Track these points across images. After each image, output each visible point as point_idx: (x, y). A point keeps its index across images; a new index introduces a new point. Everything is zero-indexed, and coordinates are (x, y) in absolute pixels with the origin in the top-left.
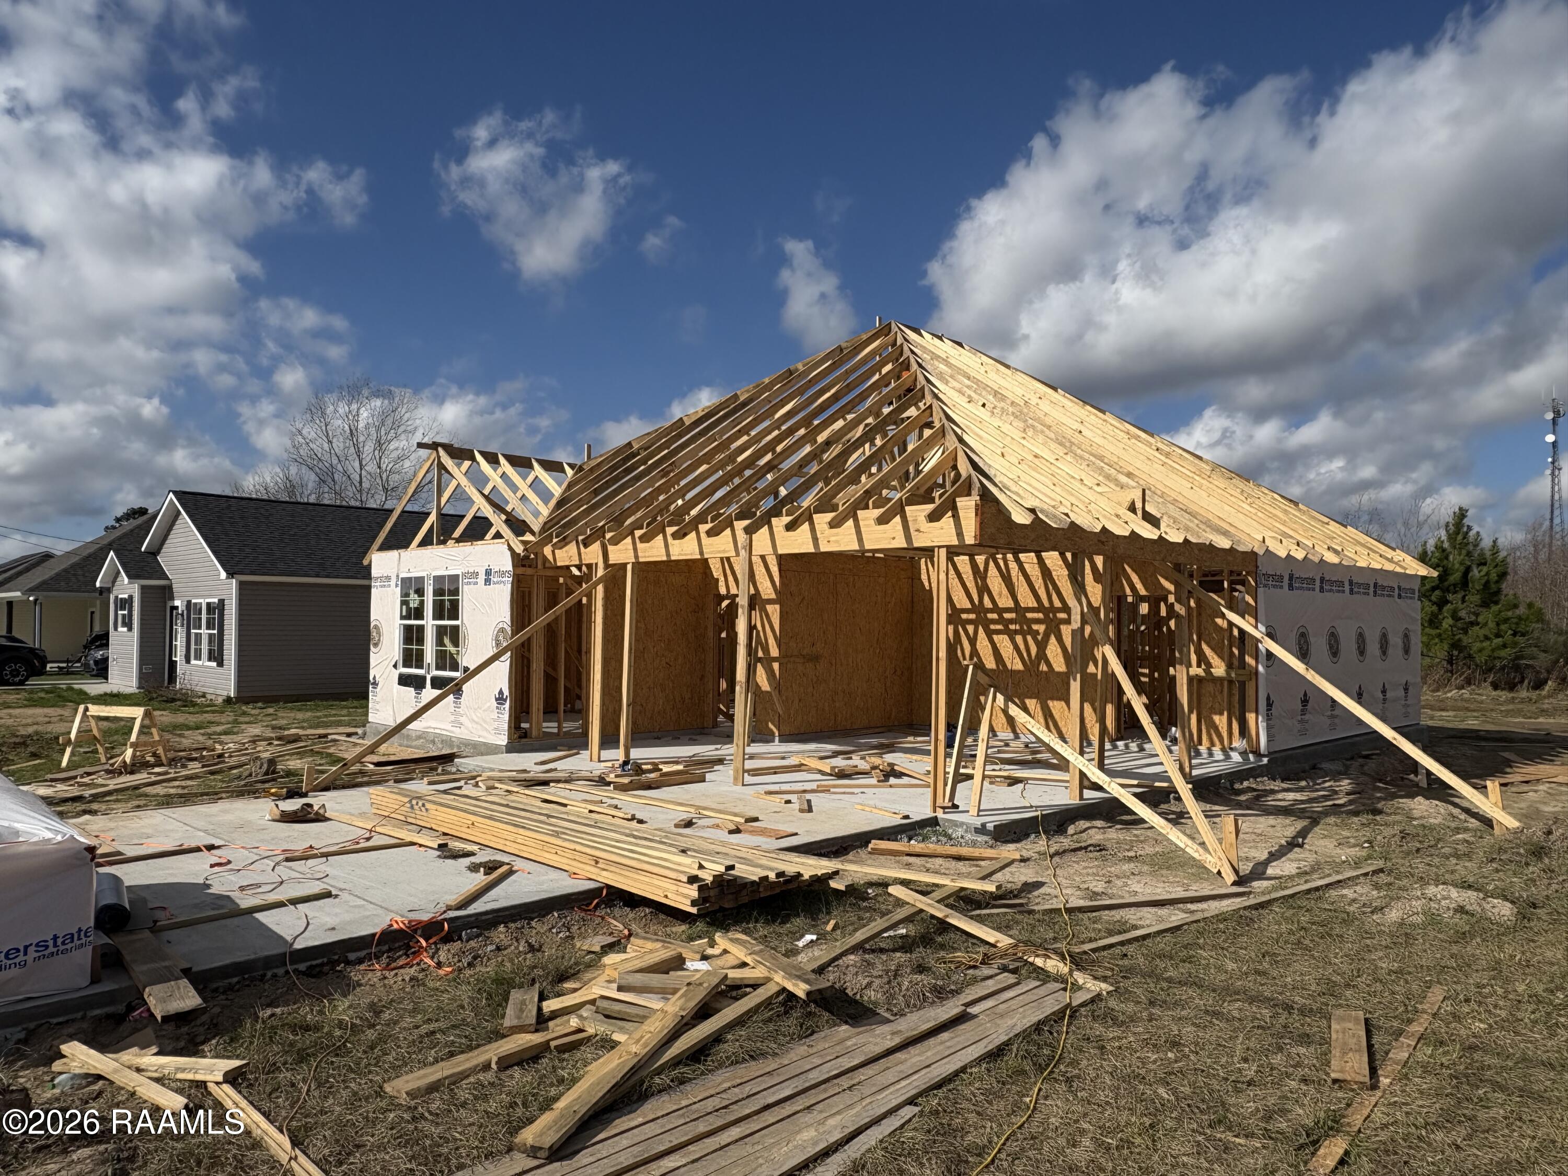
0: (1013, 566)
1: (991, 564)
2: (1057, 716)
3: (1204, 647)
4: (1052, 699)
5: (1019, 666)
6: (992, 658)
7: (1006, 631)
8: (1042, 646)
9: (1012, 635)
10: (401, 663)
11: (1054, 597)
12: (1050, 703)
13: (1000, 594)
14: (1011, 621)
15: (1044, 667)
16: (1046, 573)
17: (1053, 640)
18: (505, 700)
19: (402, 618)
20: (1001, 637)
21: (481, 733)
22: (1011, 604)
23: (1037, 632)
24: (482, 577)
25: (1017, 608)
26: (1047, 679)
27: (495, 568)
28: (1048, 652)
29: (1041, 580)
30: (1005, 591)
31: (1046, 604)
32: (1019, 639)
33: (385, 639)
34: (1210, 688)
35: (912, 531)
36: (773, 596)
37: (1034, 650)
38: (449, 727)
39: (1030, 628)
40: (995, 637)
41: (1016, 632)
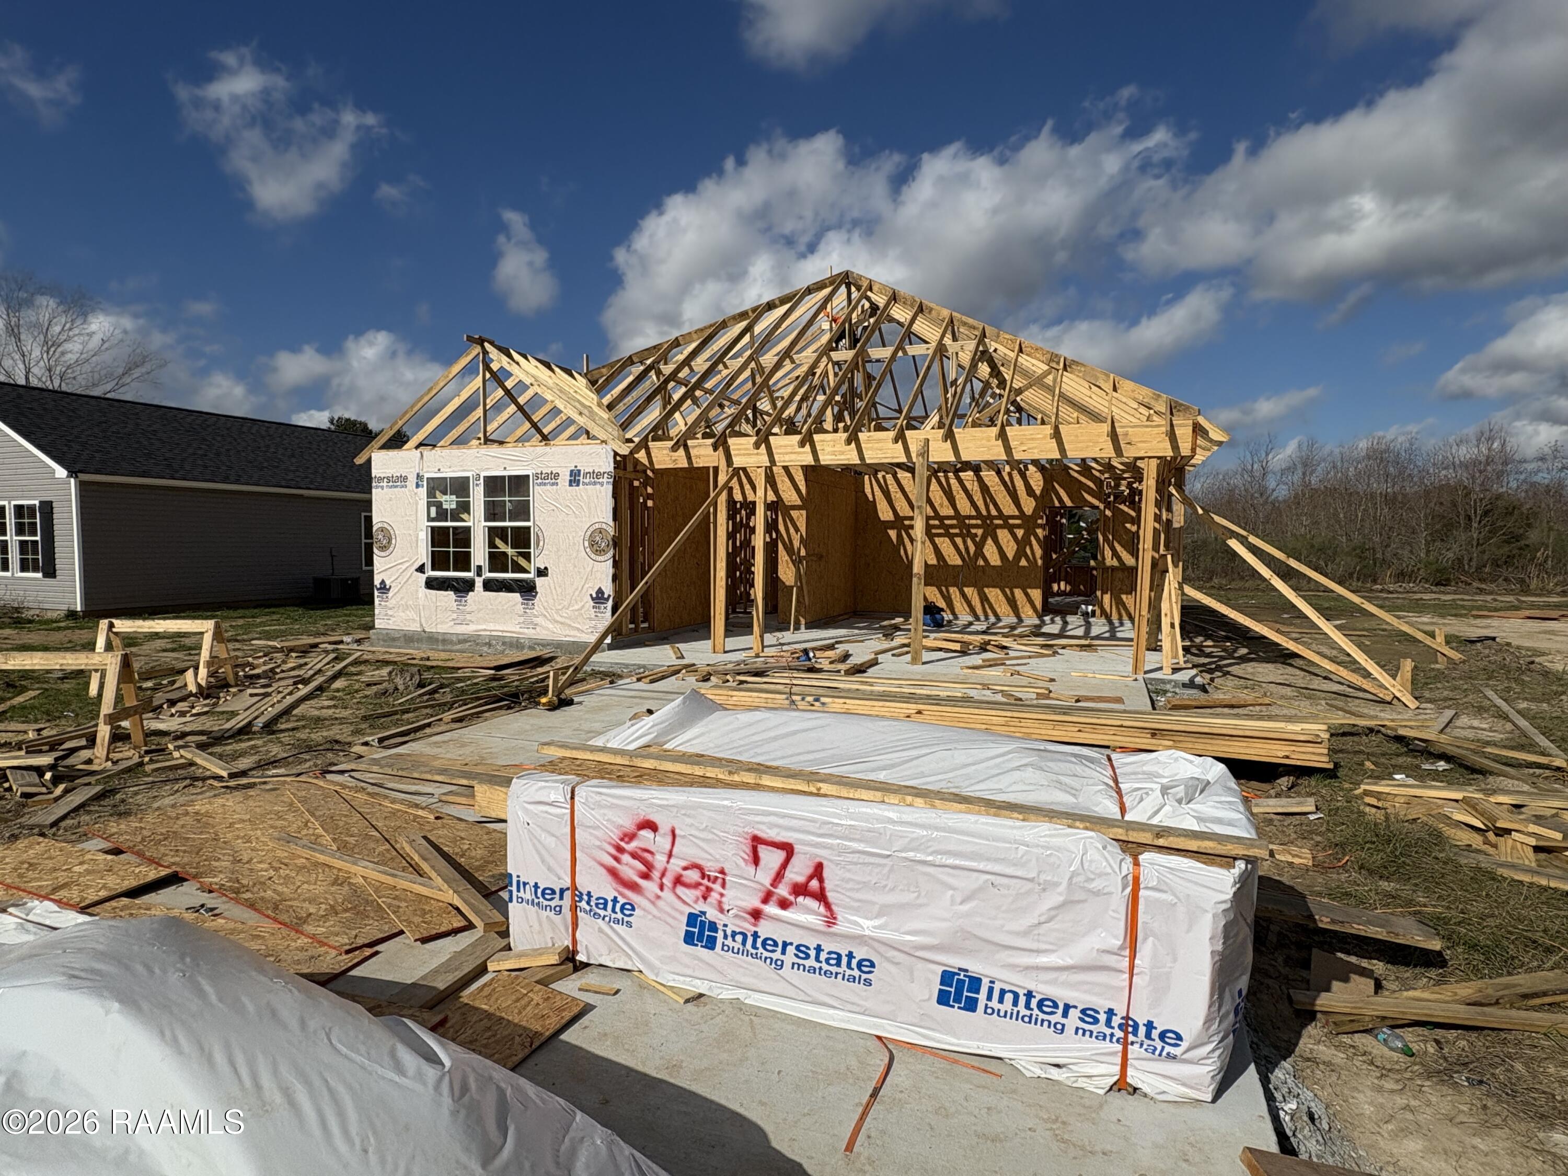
0: (953, 481)
1: (934, 480)
2: (992, 600)
3: (1116, 545)
4: (988, 587)
5: (959, 562)
6: (933, 556)
7: (947, 535)
8: (980, 546)
9: (951, 537)
10: (428, 566)
11: (991, 507)
12: (986, 590)
13: (941, 505)
14: (952, 526)
15: (981, 562)
16: (984, 489)
17: (989, 541)
18: (607, 599)
19: (430, 519)
20: (942, 539)
21: (567, 632)
22: (951, 512)
23: (976, 535)
24: (565, 477)
25: (957, 514)
26: (984, 572)
27: (584, 468)
28: (985, 551)
29: (979, 494)
30: (946, 502)
31: (984, 513)
32: (959, 540)
33: (399, 543)
34: (1120, 575)
35: (1122, 446)
36: (799, 503)
37: (972, 549)
38: (517, 629)
39: (969, 531)
40: (936, 539)
41: (957, 535)
